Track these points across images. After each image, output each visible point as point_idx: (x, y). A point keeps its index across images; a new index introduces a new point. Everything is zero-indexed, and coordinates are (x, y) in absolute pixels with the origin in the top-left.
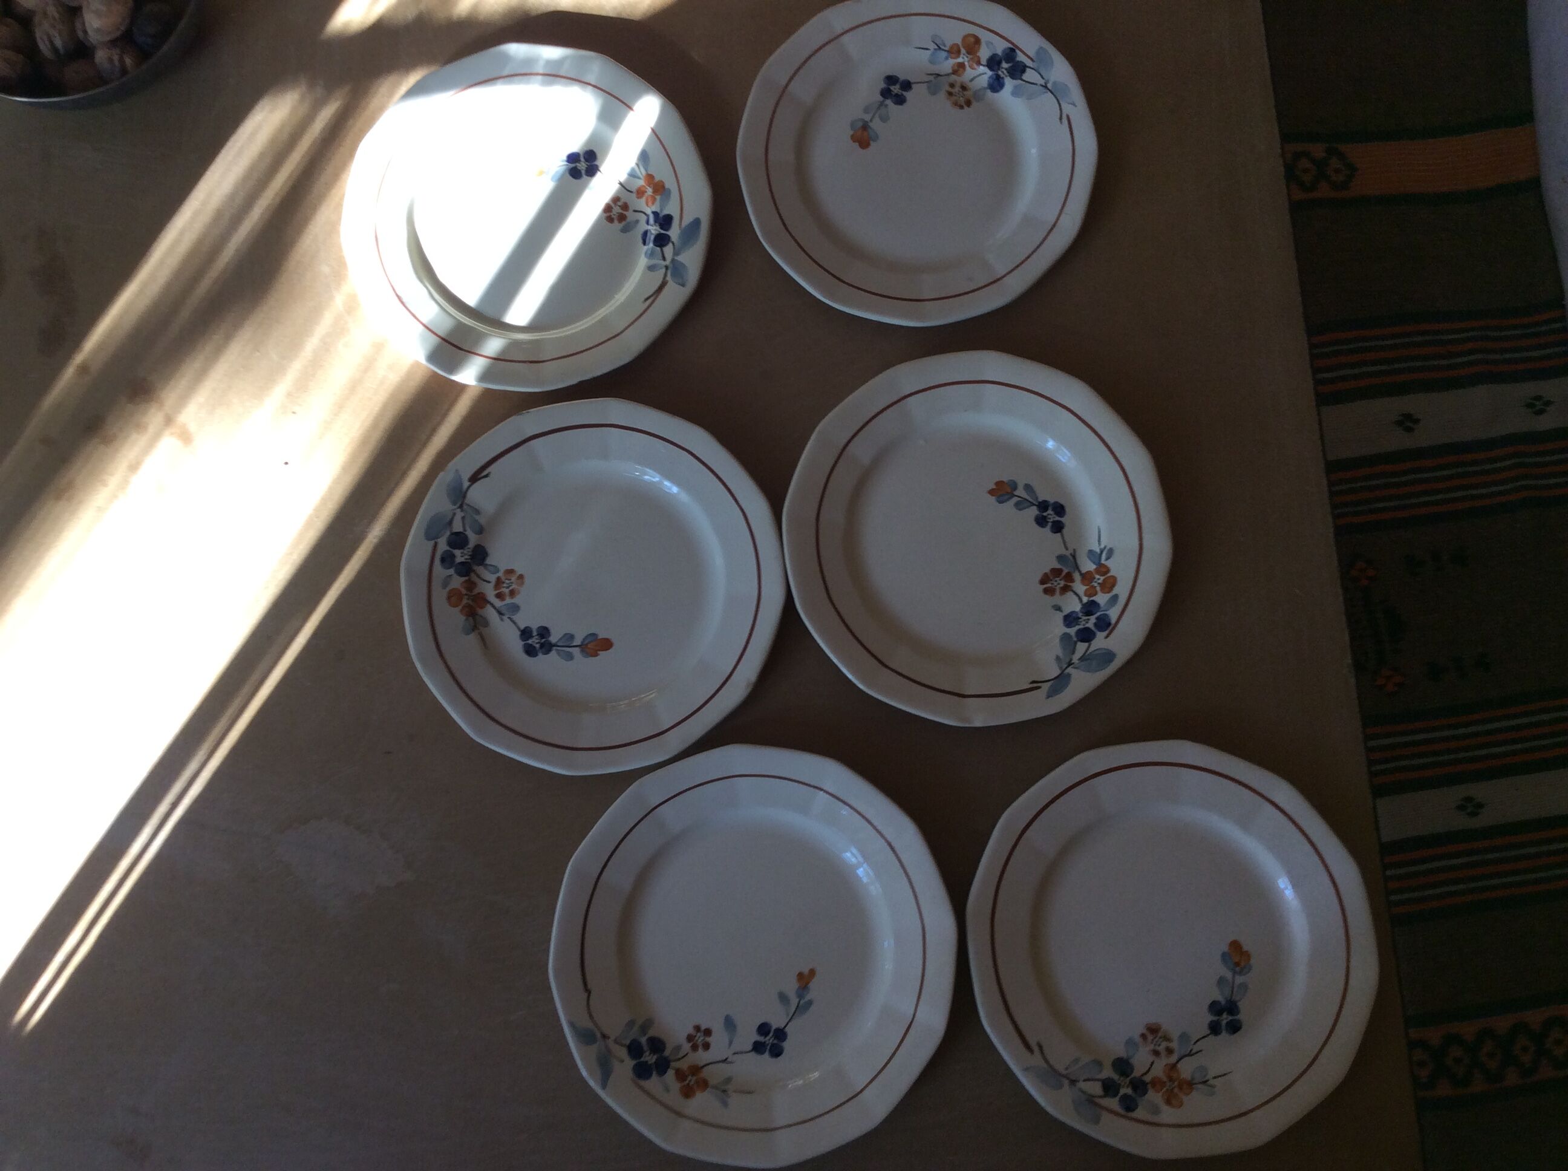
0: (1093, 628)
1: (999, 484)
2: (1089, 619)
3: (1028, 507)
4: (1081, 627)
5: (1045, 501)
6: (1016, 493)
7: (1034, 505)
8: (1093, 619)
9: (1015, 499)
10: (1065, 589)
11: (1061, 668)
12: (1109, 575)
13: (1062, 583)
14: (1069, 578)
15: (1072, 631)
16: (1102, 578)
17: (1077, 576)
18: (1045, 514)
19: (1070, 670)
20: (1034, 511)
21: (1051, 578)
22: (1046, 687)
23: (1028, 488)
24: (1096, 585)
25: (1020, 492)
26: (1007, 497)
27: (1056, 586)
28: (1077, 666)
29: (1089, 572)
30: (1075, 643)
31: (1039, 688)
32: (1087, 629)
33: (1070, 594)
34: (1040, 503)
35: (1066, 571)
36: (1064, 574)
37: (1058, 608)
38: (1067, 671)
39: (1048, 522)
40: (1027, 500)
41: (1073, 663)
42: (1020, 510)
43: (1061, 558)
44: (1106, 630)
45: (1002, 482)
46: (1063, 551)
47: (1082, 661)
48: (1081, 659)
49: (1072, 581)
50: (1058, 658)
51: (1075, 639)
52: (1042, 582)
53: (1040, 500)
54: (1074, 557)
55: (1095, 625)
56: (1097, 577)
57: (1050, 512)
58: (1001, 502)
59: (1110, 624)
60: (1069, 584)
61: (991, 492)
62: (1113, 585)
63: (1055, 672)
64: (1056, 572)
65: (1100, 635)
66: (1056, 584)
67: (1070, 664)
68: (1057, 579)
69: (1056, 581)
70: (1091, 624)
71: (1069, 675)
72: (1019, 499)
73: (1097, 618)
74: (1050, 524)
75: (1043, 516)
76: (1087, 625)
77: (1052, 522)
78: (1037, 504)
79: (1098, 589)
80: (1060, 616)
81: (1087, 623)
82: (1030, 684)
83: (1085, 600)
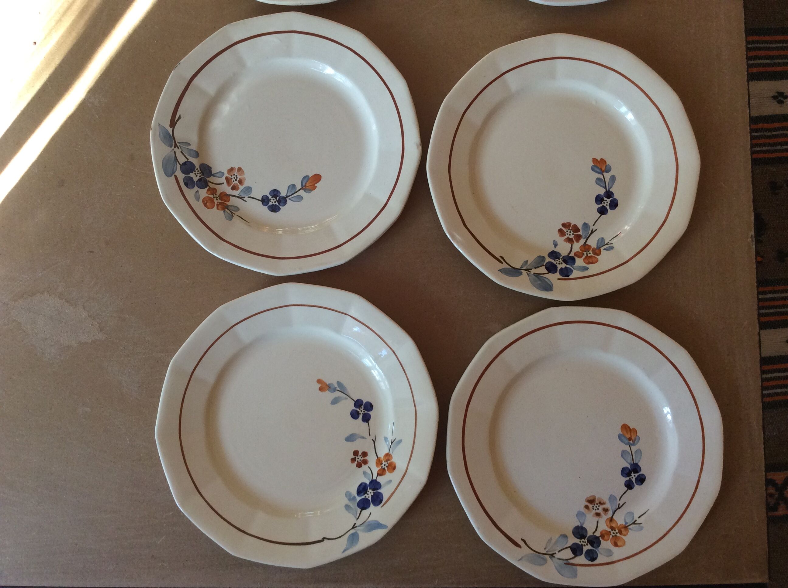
0: (558, 269)
1: (603, 161)
2: (562, 263)
3: (603, 187)
4: (555, 263)
5: (612, 193)
6: (605, 174)
7: (606, 188)
8: (564, 265)
9: (601, 176)
10: (569, 240)
11: (521, 267)
12: (596, 256)
13: (572, 236)
14: (578, 238)
15: (548, 260)
16: (592, 254)
17: (582, 241)
18: (605, 199)
19: (524, 272)
20: (602, 191)
21: (570, 229)
22: (505, 266)
23: (613, 178)
24: (585, 254)
25: (607, 176)
26: (599, 171)
27: (567, 234)
28: (529, 274)
29: (590, 247)
30: (543, 265)
31: (502, 263)
32: (556, 267)
33: (569, 245)
34: (609, 191)
35: (580, 233)
36: (578, 233)
37: (556, 245)
38: (522, 271)
39: (602, 204)
40: (605, 184)
41: (530, 272)
42: (597, 183)
43: (586, 225)
44: (563, 276)
45: (605, 162)
46: (591, 224)
47: (534, 275)
48: (535, 274)
49: (578, 241)
50: (526, 262)
51: (544, 264)
52: (564, 225)
53: (611, 190)
54: (592, 232)
55: (561, 268)
56: (591, 252)
57: (609, 200)
58: (593, 169)
59: (568, 276)
60: (574, 240)
61: (594, 160)
62: (593, 263)
63: (518, 267)
64: (576, 229)
65: (557, 275)
66: (569, 233)
67: (528, 270)
68: (572, 233)
69: (570, 232)
70: (559, 267)
71: (521, 274)
72: (603, 178)
73: (566, 267)
74: (601, 205)
75: (603, 198)
76: (557, 265)
77: (603, 205)
78: (607, 190)
79: (584, 257)
80: (552, 248)
81: (559, 264)
82: (500, 256)
83: (572, 255)
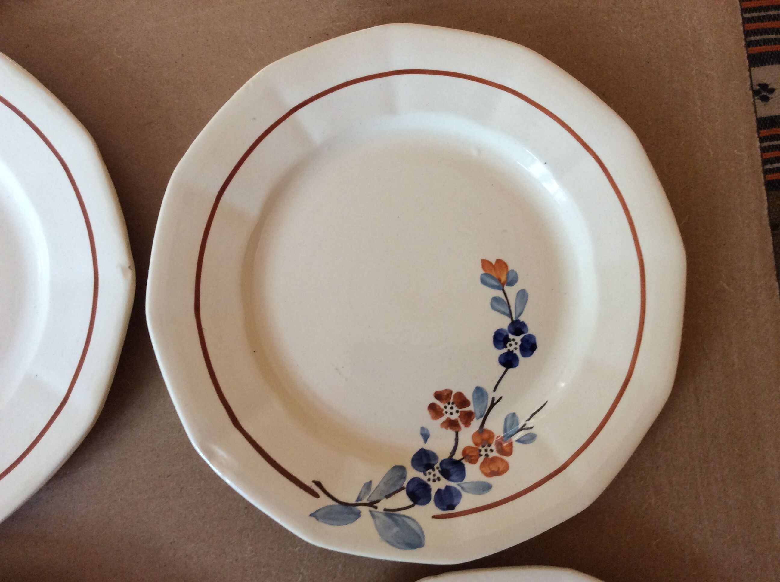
0: (433, 493)
1: (501, 264)
2: (439, 479)
3: (504, 313)
4: (425, 479)
5: (523, 325)
6: (506, 288)
7: (510, 316)
8: (443, 483)
9: (499, 294)
10: (452, 424)
11: (359, 499)
12: (504, 458)
13: (455, 416)
14: (468, 417)
15: (412, 473)
16: (495, 454)
17: (476, 424)
18: (511, 337)
19: (365, 511)
20: (504, 323)
21: (451, 401)
22: (324, 501)
23: (523, 295)
24: (483, 453)
25: (512, 292)
26: (494, 283)
27: (446, 412)
28: (376, 514)
29: (491, 435)
30: (402, 489)
31: (317, 495)
32: (426, 487)
33: (451, 433)
34: (518, 321)
35: (471, 408)
36: (467, 409)
37: (426, 436)
38: (360, 508)
39: (506, 347)
40: (509, 307)
41: (376, 508)
42: (493, 308)
43: (479, 392)
44: (444, 510)
45: (506, 266)
46: (489, 388)
47: (387, 515)
48: (388, 512)
49: (467, 424)
50: (368, 485)
51: (405, 485)
52: (438, 395)
53: (522, 319)
54: (493, 405)
55: (439, 491)
56: (493, 447)
57: (518, 339)
58: (483, 282)
59: (452, 507)
60: (460, 423)
61: (485, 263)
62: (498, 473)
63: (351, 499)
64: (462, 401)
65: (431, 508)
66: (449, 411)
67: (372, 504)
68: (455, 409)
69: (452, 408)
70: (435, 487)
71: (358, 515)
72: (503, 297)
73: (448, 488)
74: (505, 350)
75: (507, 336)
76: (431, 483)
77: (509, 350)
78: (514, 319)
79: (481, 459)
80: (418, 444)
81: (434, 481)
82: (314, 482)
83: (458, 456)
